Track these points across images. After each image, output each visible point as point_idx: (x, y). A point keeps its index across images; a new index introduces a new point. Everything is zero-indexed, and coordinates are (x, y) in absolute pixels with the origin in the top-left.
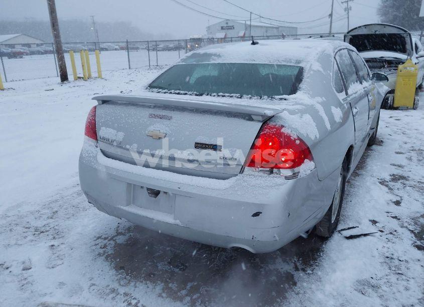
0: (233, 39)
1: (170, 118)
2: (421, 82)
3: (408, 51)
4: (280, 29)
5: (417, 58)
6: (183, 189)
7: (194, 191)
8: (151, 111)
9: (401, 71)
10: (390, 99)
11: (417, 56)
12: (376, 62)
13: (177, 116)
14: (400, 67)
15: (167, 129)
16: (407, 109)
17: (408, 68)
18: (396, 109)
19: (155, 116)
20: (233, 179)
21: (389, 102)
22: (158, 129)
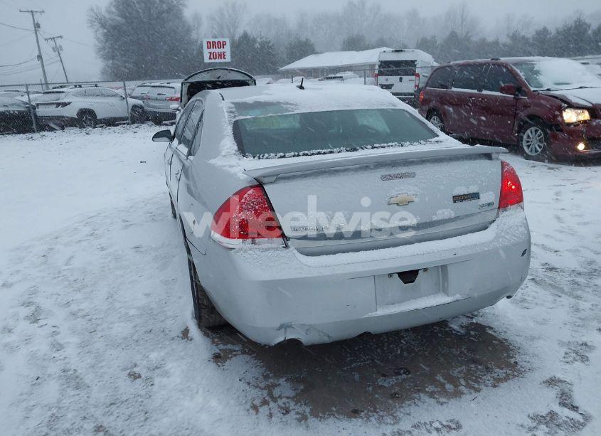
1: (413, 175)
6: (460, 253)
7: (470, 252)
8: (384, 172)
13: (422, 171)
15: (416, 188)
19: (391, 177)
20: (493, 226)
22: (404, 192)
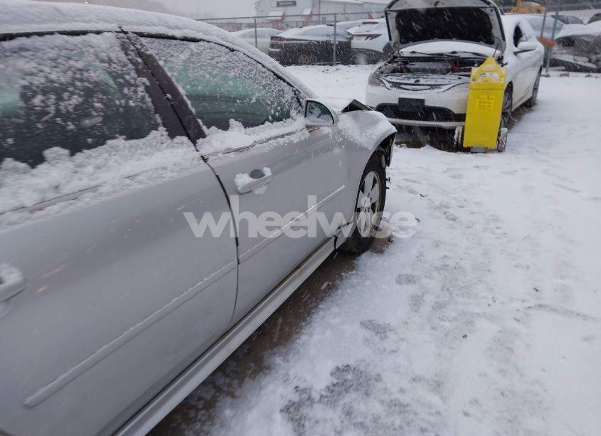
0: (258, 20)
2: (529, 96)
3: (496, 41)
4: (366, 6)
5: (515, 53)
9: (474, 80)
10: (456, 132)
11: (516, 49)
12: (440, 61)
14: (475, 70)
16: (486, 151)
17: (488, 74)
18: (468, 150)
21: (455, 137)
